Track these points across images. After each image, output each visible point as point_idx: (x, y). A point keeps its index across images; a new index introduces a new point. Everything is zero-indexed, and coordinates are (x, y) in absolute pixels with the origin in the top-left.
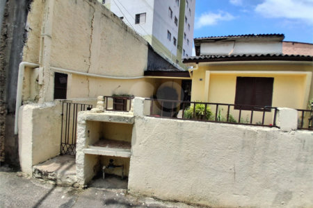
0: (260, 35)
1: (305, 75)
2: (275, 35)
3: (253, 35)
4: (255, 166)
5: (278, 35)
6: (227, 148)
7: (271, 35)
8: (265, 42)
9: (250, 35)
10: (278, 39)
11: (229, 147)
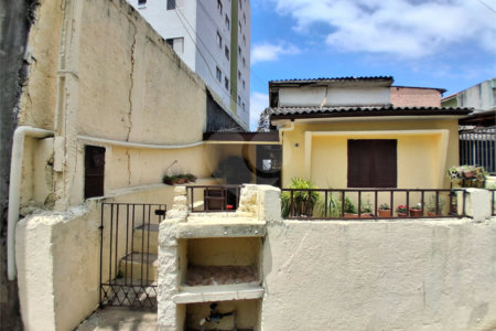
0: (361, 78)
1: (439, 135)
2: (381, 78)
3: (352, 78)
4: (448, 278)
5: (386, 79)
6: (413, 258)
7: (376, 78)
8: (368, 88)
9: (347, 78)
10: (385, 83)
11: (416, 256)
